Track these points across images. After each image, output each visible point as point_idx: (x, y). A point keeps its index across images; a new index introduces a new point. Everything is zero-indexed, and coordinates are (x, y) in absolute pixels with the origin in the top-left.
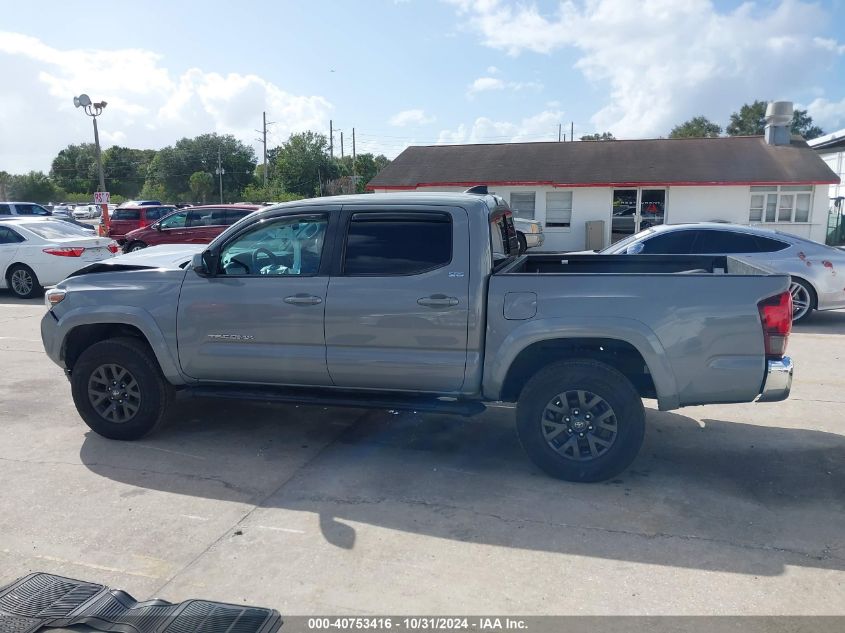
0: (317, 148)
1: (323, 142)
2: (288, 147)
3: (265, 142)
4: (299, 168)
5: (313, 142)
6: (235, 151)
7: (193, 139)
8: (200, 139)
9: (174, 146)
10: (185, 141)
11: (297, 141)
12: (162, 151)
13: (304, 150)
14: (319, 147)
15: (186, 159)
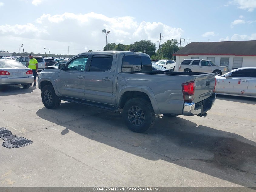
0: (174, 44)
1: (177, 42)
2: (166, 44)
3: (160, 42)
4: (168, 50)
5: (174, 42)
6: (150, 45)
7: (139, 42)
8: (141, 41)
9: (133, 44)
10: (137, 42)
11: (169, 42)
12: (130, 45)
13: (170, 44)
14: (175, 44)
15: (136, 47)
